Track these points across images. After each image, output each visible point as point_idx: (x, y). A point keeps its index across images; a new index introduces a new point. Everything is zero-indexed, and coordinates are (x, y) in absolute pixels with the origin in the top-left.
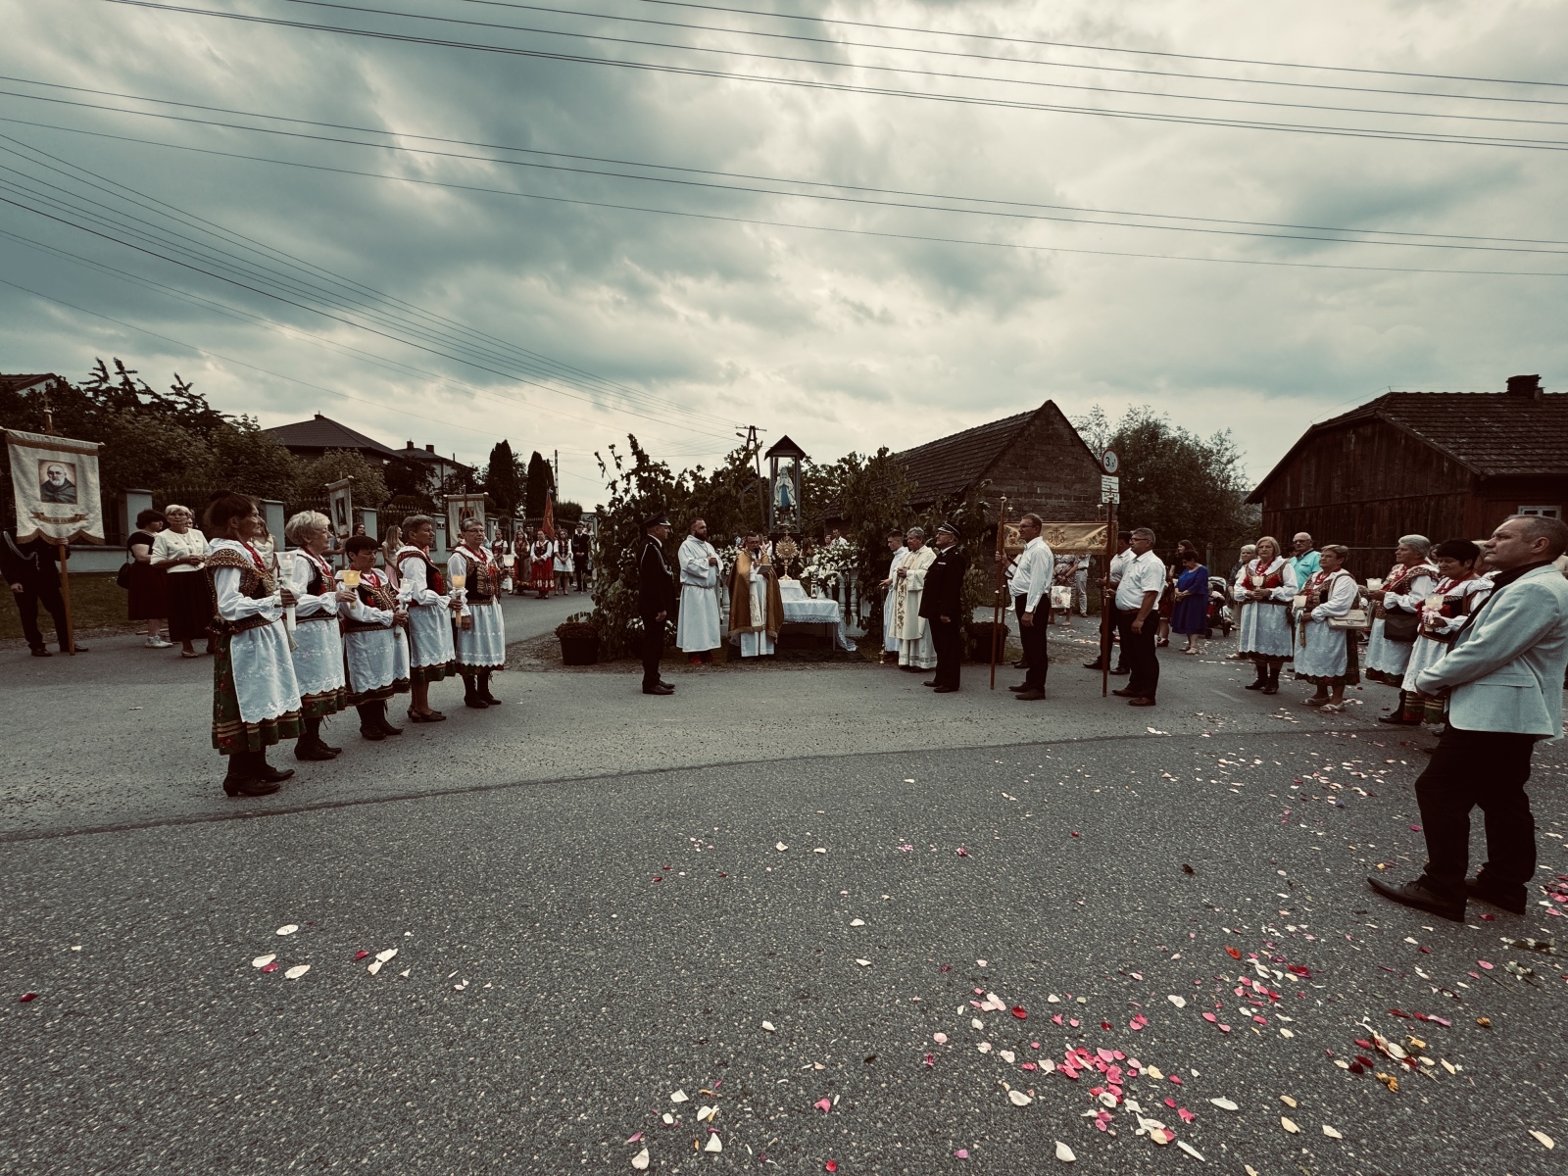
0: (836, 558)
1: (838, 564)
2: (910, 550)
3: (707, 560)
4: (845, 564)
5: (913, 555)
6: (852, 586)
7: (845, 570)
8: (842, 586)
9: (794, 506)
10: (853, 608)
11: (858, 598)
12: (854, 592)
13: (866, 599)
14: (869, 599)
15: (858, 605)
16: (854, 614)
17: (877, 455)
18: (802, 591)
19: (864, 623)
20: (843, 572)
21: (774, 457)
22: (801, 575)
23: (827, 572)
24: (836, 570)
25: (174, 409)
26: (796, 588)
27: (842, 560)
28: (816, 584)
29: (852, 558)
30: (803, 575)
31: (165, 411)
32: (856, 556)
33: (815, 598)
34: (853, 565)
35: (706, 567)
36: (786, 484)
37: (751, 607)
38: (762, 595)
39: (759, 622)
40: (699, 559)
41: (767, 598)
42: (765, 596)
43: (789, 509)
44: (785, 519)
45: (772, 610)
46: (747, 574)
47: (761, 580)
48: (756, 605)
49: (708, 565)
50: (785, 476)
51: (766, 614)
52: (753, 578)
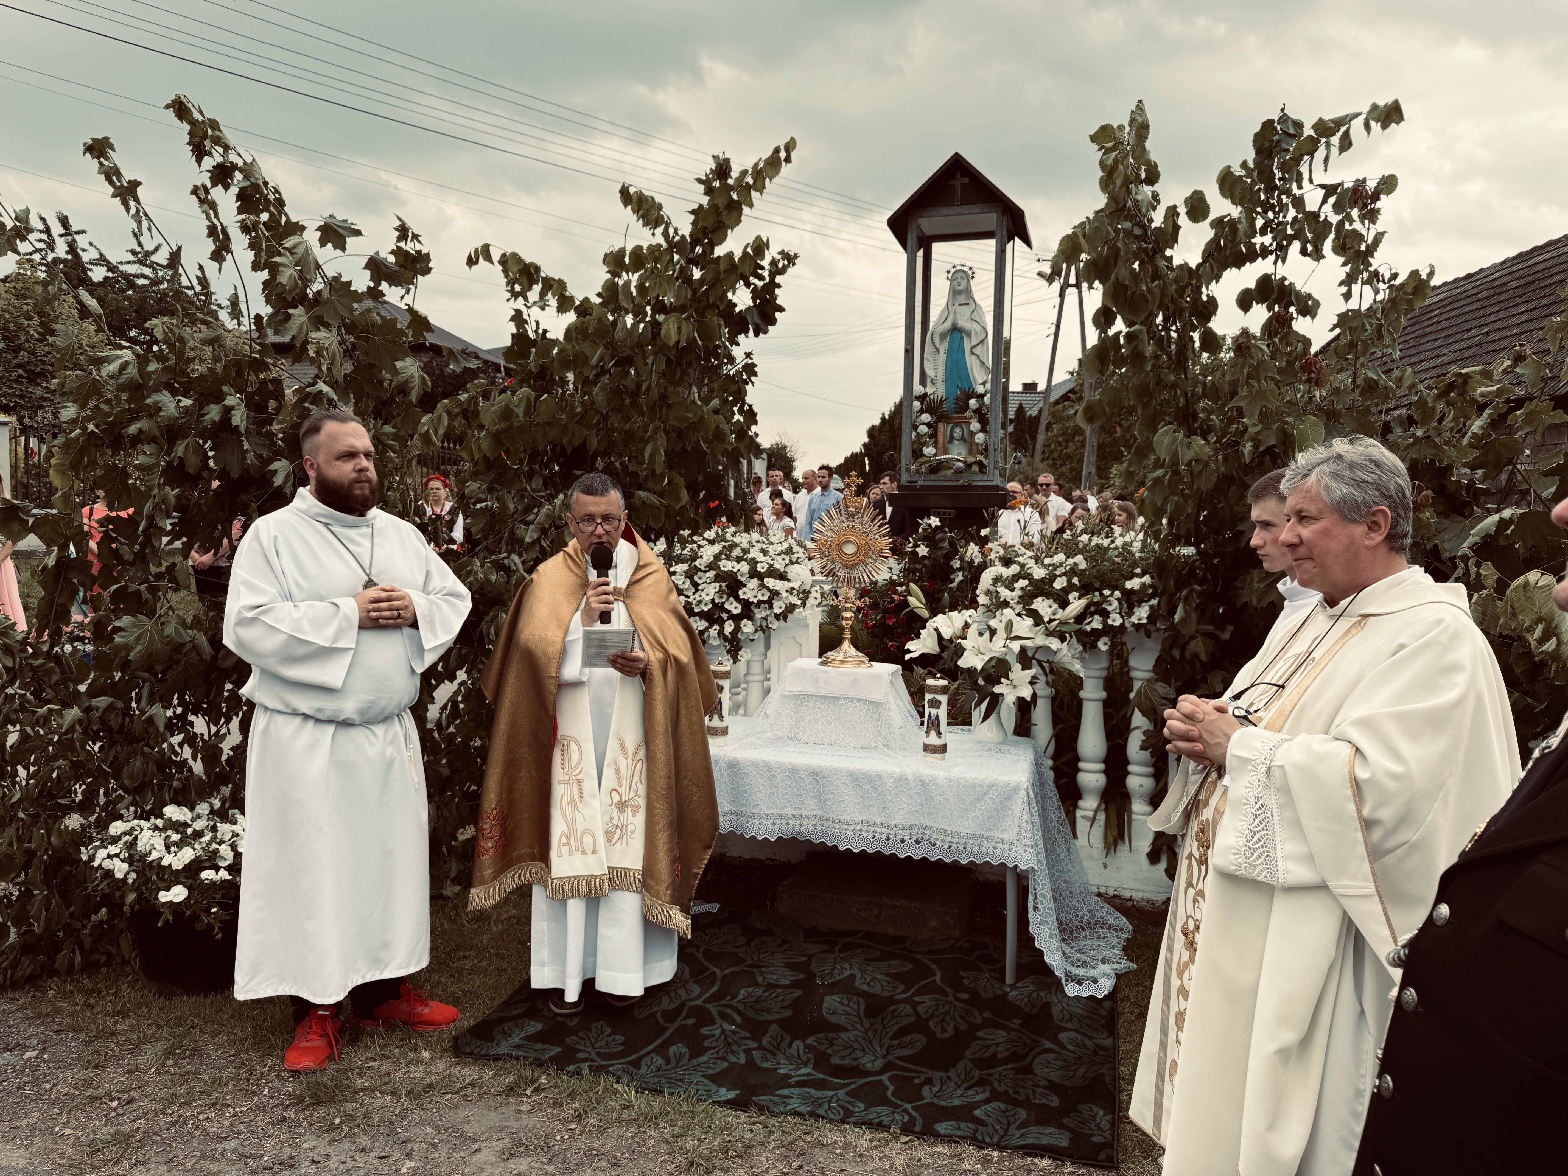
0: (1059, 583)
1: (1063, 605)
4: (1097, 609)
6: (1133, 696)
7: (1096, 634)
8: (1091, 694)
9: (982, 396)
10: (1137, 780)
12: (1139, 721)
16: (1139, 806)
17: (1250, 155)
20: (1088, 640)
21: (926, 243)
22: (910, 645)
23: (997, 647)
24: (1049, 634)
25: (132, 285)
26: (874, 697)
27: (1085, 589)
28: (944, 690)
29: (1129, 585)
30: (916, 648)
31: (123, 291)
32: (1147, 579)
33: (943, 749)
34: (1130, 613)
35: (336, 640)
36: (963, 323)
37: (561, 792)
38: (612, 746)
39: (591, 859)
40: (302, 605)
41: (642, 754)
42: (631, 747)
43: (967, 407)
44: (952, 438)
45: (661, 807)
46: (553, 650)
47: (608, 681)
48: (585, 785)
49: (361, 627)
50: (962, 299)
51: (637, 822)
52: (572, 669)
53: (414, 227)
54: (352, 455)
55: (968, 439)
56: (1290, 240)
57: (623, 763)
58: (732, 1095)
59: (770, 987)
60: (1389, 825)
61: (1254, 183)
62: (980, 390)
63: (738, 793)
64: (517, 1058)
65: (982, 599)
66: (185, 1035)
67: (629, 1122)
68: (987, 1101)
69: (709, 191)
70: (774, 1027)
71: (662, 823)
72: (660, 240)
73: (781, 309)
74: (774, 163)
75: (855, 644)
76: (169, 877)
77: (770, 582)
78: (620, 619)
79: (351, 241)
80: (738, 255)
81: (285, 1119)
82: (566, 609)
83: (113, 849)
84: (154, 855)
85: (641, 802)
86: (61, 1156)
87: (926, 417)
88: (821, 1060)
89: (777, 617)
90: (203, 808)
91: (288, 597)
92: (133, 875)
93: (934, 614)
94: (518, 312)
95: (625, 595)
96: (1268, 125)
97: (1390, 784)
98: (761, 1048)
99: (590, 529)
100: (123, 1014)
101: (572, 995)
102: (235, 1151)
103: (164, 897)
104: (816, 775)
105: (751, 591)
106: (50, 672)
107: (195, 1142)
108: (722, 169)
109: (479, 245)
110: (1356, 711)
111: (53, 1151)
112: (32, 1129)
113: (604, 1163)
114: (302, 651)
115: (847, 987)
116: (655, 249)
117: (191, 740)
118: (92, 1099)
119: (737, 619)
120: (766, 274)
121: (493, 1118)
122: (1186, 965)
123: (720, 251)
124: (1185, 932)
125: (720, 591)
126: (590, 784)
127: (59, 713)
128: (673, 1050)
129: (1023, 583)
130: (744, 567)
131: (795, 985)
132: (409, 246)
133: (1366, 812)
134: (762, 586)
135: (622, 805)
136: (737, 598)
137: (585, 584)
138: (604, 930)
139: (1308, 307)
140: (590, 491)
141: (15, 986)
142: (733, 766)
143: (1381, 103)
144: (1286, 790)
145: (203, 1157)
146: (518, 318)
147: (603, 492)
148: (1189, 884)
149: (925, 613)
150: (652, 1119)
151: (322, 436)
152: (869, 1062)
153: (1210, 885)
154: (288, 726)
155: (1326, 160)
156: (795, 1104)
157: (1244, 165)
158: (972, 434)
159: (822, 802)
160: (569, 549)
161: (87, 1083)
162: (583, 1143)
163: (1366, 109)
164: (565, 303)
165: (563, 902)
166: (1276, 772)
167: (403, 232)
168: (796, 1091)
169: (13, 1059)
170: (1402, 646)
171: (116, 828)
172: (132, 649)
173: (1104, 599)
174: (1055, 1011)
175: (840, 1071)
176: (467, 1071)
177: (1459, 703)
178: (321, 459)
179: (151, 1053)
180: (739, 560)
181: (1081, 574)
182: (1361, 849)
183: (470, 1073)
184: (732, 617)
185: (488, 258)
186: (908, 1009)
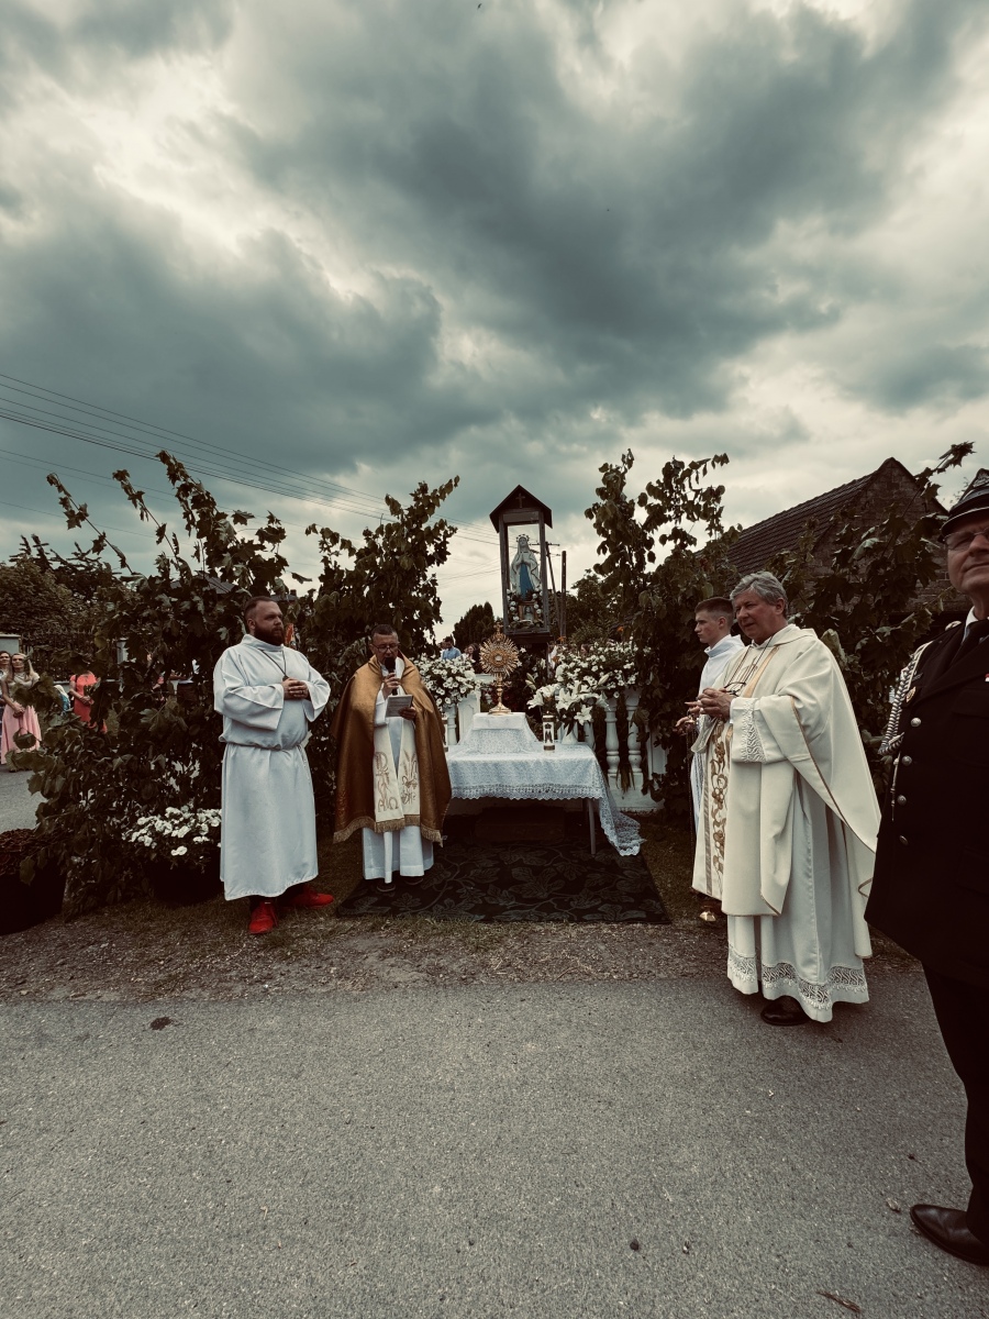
0: (594, 669)
1: (598, 678)
2: (746, 642)
3: (280, 688)
4: (612, 679)
5: (754, 652)
6: (630, 718)
7: (613, 690)
8: (610, 718)
9: (538, 593)
10: (634, 757)
11: (642, 739)
12: (633, 729)
13: (657, 744)
14: (664, 743)
15: (643, 752)
16: (636, 769)
17: (661, 478)
18: (529, 734)
19: (656, 787)
20: (609, 694)
21: (506, 525)
22: (529, 702)
23: (575, 697)
24: (593, 691)
25: (76, 571)
26: (517, 727)
27: (606, 672)
28: (552, 720)
29: (625, 667)
30: (532, 703)
31: (69, 573)
32: (632, 664)
33: (553, 748)
34: (627, 680)
35: (274, 704)
36: (526, 560)
37: (378, 780)
38: (402, 754)
39: (395, 811)
40: (257, 687)
41: (415, 759)
42: (410, 756)
43: (531, 598)
44: (526, 612)
45: (427, 783)
46: (370, 710)
47: (397, 723)
48: (390, 775)
49: (286, 699)
50: (524, 550)
51: (416, 791)
52: (381, 718)
53: (277, 516)
54: (273, 616)
55: (533, 612)
56: (682, 513)
57: (407, 763)
58: (482, 917)
59: (484, 868)
60: (813, 727)
61: (663, 489)
62: (537, 590)
63: (458, 777)
64: (371, 914)
65: (560, 679)
66: (190, 925)
67: (439, 935)
68: (602, 904)
69: (417, 499)
70: (491, 886)
71: (429, 791)
72: (399, 521)
73: (449, 554)
74: (449, 487)
75: (504, 703)
76: (177, 842)
77: (459, 678)
78: (401, 693)
79: (249, 521)
80: (432, 528)
81: (259, 957)
82: (373, 690)
83: (143, 831)
84: (167, 832)
85: (417, 781)
86: (139, 992)
87: (513, 603)
88: (518, 897)
89: (462, 695)
90: (185, 808)
91: (249, 684)
92: (155, 844)
93: (538, 687)
94: (325, 558)
95: (402, 681)
96: (668, 464)
97: (811, 709)
98: (487, 895)
99: (383, 651)
100: (150, 919)
101: (388, 880)
102: (236, 976)
103: (174, 853)
104: (496, 765)
105: (449, 683)
106: (100, 742)
107: (213, 975)
108: (424, 488)
109: (311, 524)
110: (786, 683)
111: (133, 990)
112: (118, 981)
113: (433, 954)
114: (257, 710)
115: (520, 864)
116: (396, 525)
117: (174, 774)
118: (149, 962)
119: (443, 697)
120: (442, 538)
121: (368, 942)
122: (717, 810)
123: (424, 527)
124: (714, 795)
125: (434, 685)
126: (392, 775)
127: (111, 761)
128: (446, 901)
129: (578, 670)
130: (445, 672)
131: (495, 866)
132: (274, 526)
133: (802, 722)
134: (455, 680)
135: (408, 784)
136: (443, 688)
137: (381, 679)
138: (403, 846)
139: (693, 541)
140: (383, 632)
141: (85, 913)
142: (455, 765)
143: (719, 455)
144: (763, 720)
145: (220, 981)
146: (326, 561)
147: (390, 633)
148: (714, 773)
149: (534, 687)
150: (451, 932)
151: (257, 608)
152: (540, 895)
153: (729, 771)
154: (247, 752)
155: (697, 478)
156: (514, 917)
157: (658, 482)
158: (535, 610)
159: (500, 777)
160: (371, 661)
161: (142, 955)
162: (419, 947)
163: (712, 457)
164: (352, 551)
165: (382, 835)
166: (756, 713)
167: (272, 519)
168: (512, 912)
169: (95, 949)
170: (801, 654)
171: (142, 821)
172: (150, 726)
173: (615, 674)
174: (618, 862)
175: (528, 901)
176: (346, 924)
177: (830, 673)
178: (257, 620)
179: (173, 936)
180: (441, 669)
181: (604, 664)
182: (803, 739)
183: (348, 924)
184: (440, 696)
185: (315, 531)
186: (553, 870)
